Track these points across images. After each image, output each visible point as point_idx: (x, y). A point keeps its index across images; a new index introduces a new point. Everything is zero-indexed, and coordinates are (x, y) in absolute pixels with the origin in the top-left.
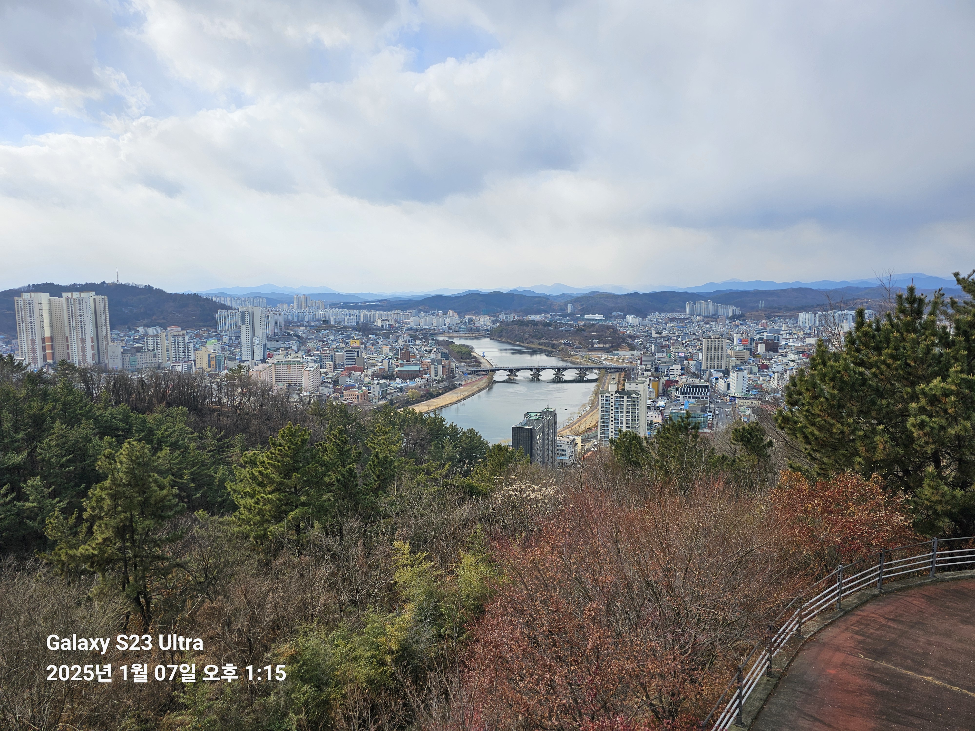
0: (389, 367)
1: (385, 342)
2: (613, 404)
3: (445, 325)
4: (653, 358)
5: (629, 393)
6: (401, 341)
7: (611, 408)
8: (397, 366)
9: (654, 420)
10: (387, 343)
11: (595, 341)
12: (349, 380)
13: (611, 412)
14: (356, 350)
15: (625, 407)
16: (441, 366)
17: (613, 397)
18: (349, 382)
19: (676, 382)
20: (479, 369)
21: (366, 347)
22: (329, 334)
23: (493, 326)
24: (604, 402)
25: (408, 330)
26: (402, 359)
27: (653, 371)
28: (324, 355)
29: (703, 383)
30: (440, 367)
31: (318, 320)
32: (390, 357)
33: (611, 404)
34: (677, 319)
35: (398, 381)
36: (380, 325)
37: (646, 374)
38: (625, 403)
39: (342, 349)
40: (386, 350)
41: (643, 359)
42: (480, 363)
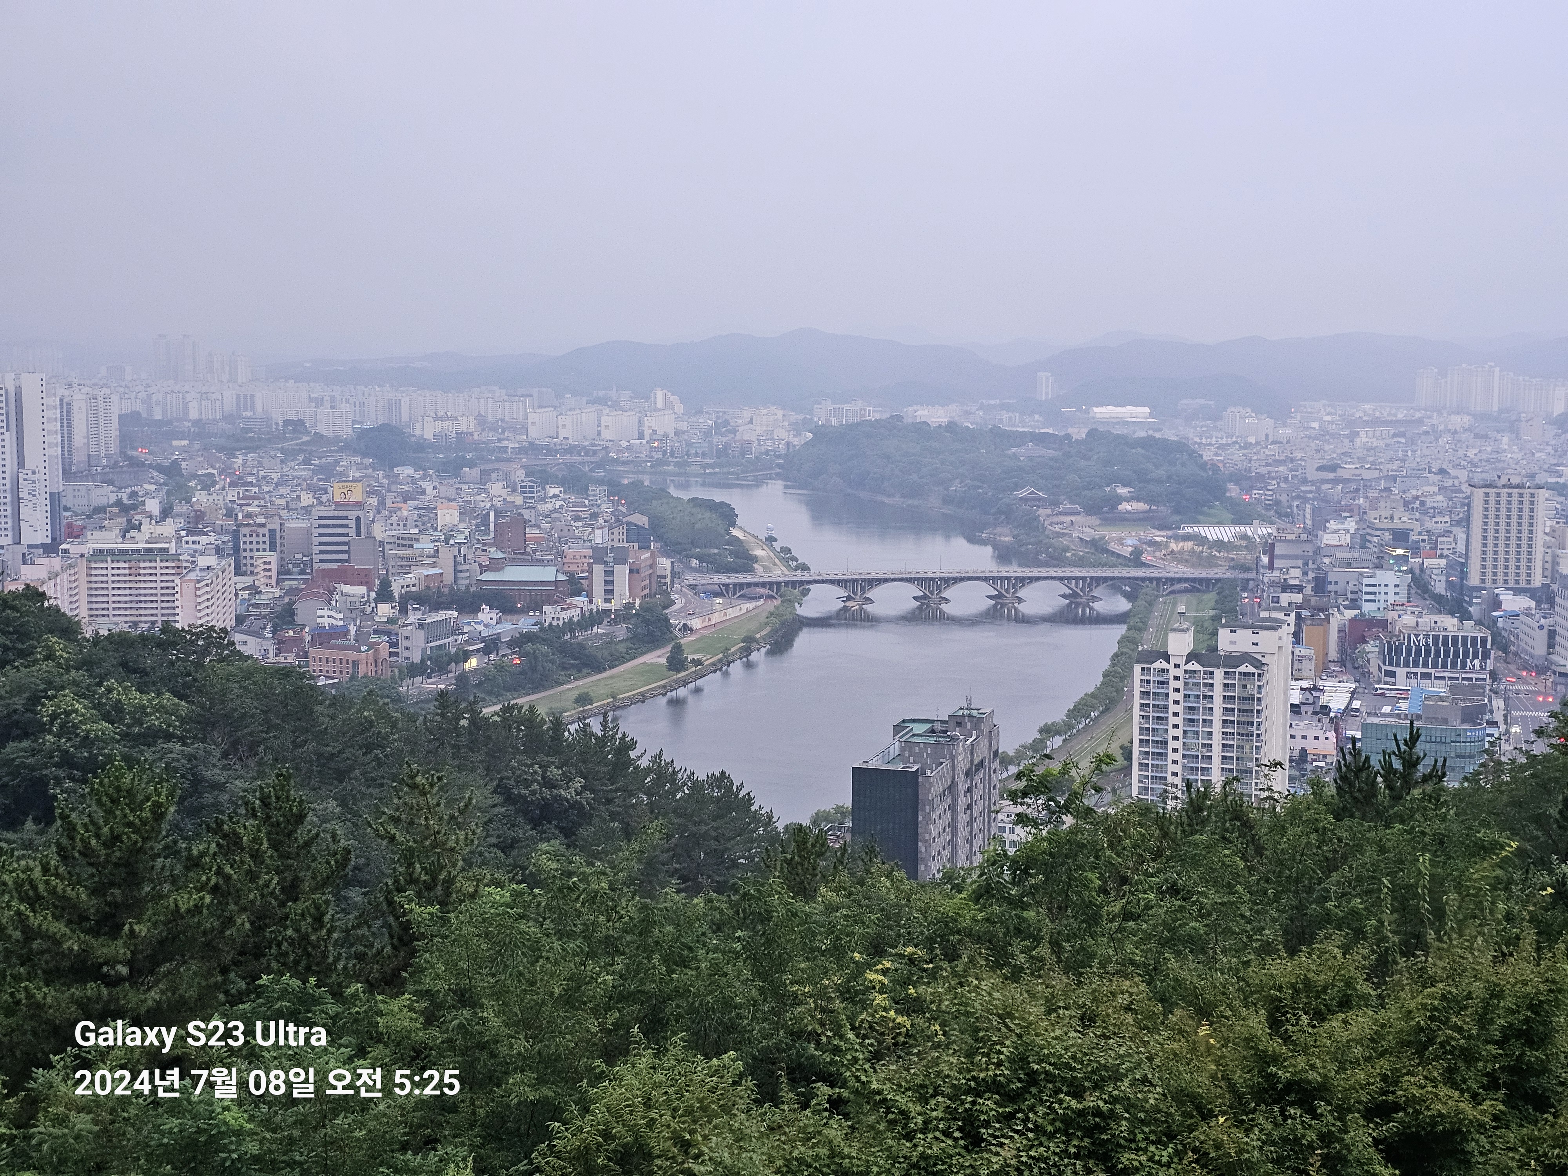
0: (456, 571)
1: (444, 491)
2: (1179, 696)
3: (641, 436)
4: (1310, 548)
5: (1232, 661)
6: (497, 488)
7: (1173, 708)
8: (483, 569)
9: (1310, 745)
10: (452, 493)
11: (1123, 491)
12: (326, 612)
13: (1173, 720)
14: (353, 514)
15: (1218, 704)
16: (627, 568)
17: (1179, 672)
18: (327, 617)
19: (1383, 624)
20: (747, 578)
21: (382, 503)
22: (265, 461)
23: (795, 441)
24: (1152, 688)
25: (522, 450)
26: (498, 543)
27: (1308, 590)
28: (245, 530)
29: (1470, 629)
30: (622, 573)
31: (228, 418)
32: (460, 539)
33: (1173, 696)
34: (1386, 423)
35: (487, 615)
36: (429, 435)
37: (1285, 598)
38: (1218, 692)
39: (307, 510)
40: (448, 516)
41: (1277, 551)
42: (755, 559)
